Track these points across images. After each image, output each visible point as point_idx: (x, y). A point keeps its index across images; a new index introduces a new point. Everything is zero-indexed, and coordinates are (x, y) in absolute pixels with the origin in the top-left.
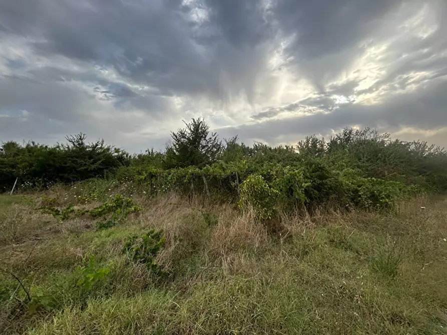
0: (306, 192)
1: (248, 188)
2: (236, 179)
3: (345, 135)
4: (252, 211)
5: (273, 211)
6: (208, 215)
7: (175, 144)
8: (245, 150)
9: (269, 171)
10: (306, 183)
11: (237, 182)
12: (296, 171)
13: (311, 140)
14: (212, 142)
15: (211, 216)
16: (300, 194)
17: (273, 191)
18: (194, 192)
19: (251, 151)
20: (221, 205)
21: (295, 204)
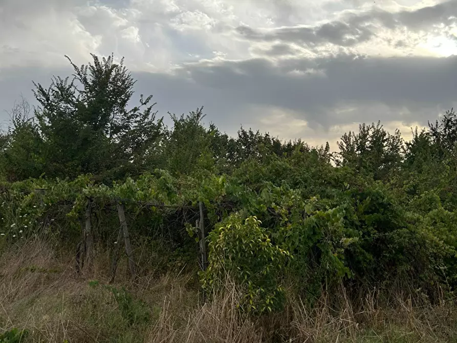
0: (350, 255)
1: (228, 244)
2: (199, 217)
3: (447, 126)
4: (233, 295)
5: (278, 294)
6: (129, 299)
7: (41, 113)
8: (218, 143)
9: (273, 204)
10: (349, 236)
11: (200, 224)
12: (330, 211)
13: (371, 133)
14: (138, 119)
15: (135, 302)
16: (334, 260)
17: (279, 253)
18: (89, 244)
19: (231, 146)
20: (157, 276)
21: (323, 282)
